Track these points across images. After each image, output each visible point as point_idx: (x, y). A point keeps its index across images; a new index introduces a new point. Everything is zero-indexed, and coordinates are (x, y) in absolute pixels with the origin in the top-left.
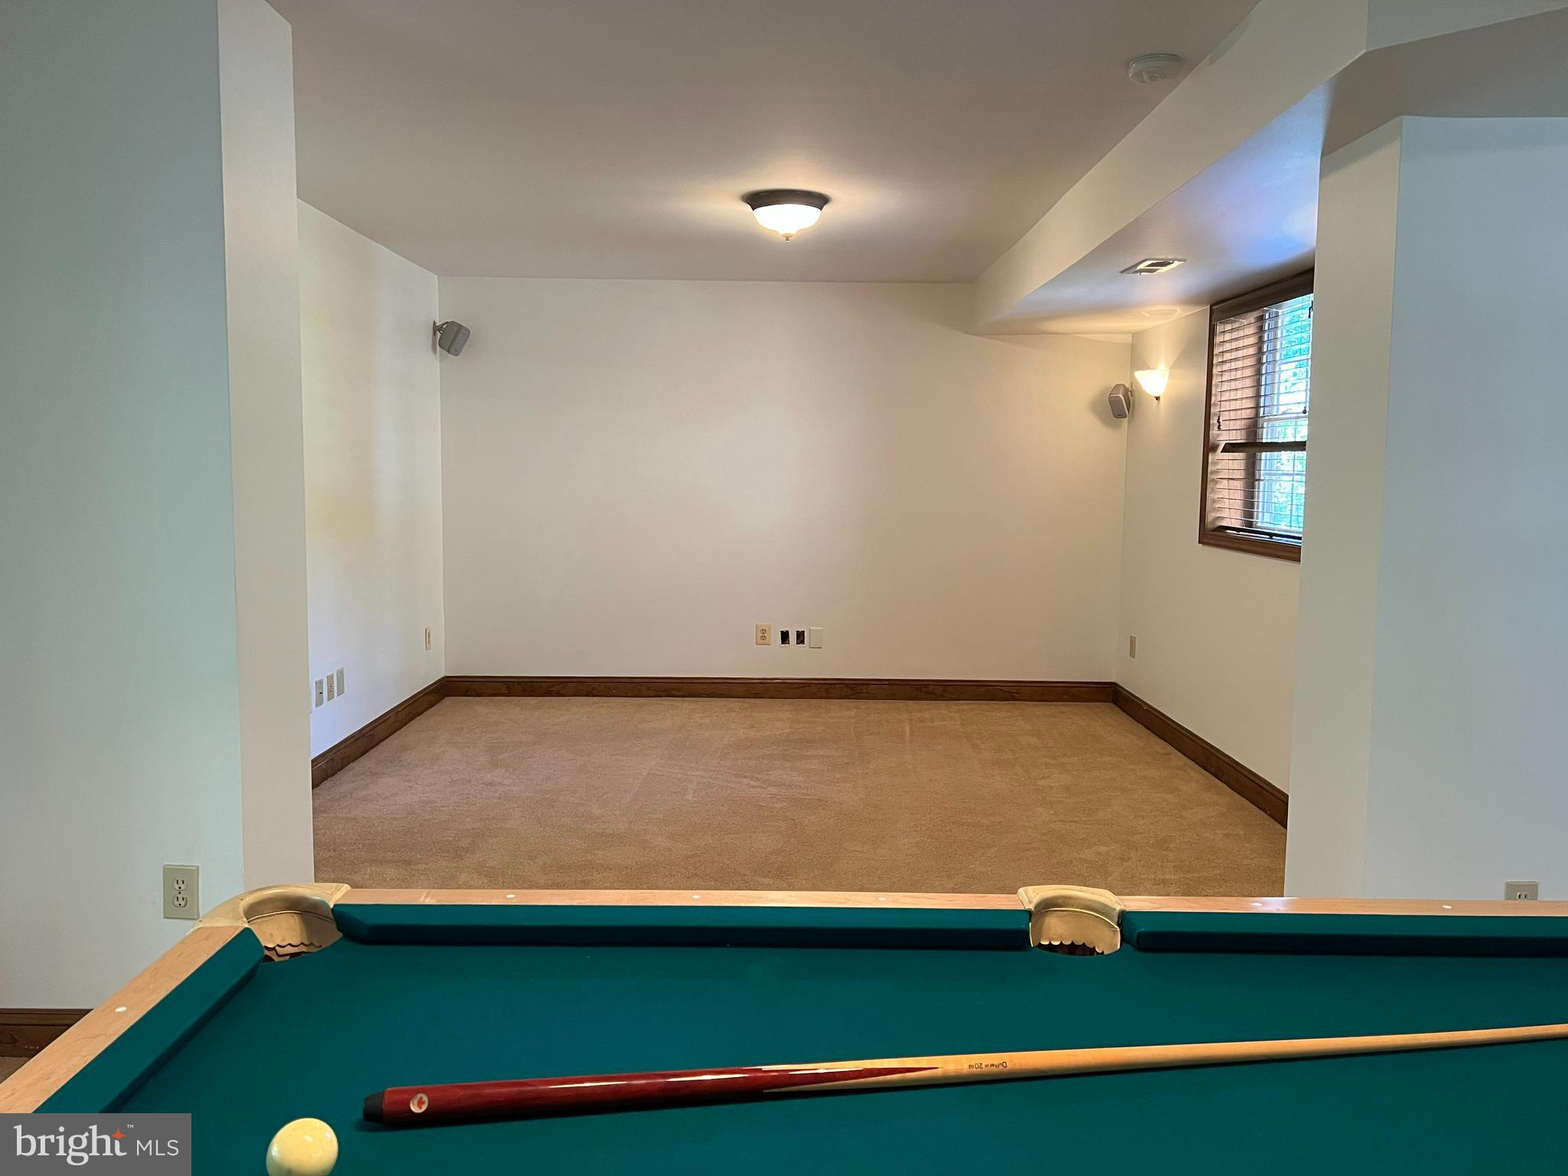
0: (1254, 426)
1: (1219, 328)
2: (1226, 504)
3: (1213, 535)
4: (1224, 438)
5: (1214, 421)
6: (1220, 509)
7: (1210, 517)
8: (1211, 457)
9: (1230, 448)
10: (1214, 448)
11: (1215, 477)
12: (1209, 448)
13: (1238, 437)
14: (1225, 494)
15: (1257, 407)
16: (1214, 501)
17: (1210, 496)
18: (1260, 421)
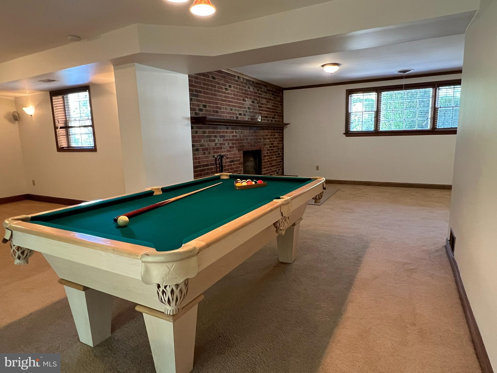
0: (66, 122)
1: (54, 98)
2: (63, 141)
3: (60, 149)
4: (59, 125)
5: (56, 121)
6: (61, 143)
7: (59, 145)
8: (57, 130)
9: (61, 128)
10: (57, 128)
11: (59, 135)
12: (56, 128)
13: (63, 125)
14: (62, 139)
15: (66, 118)
16: (60, 141)
17: (58, 140)
18: (68, 121)
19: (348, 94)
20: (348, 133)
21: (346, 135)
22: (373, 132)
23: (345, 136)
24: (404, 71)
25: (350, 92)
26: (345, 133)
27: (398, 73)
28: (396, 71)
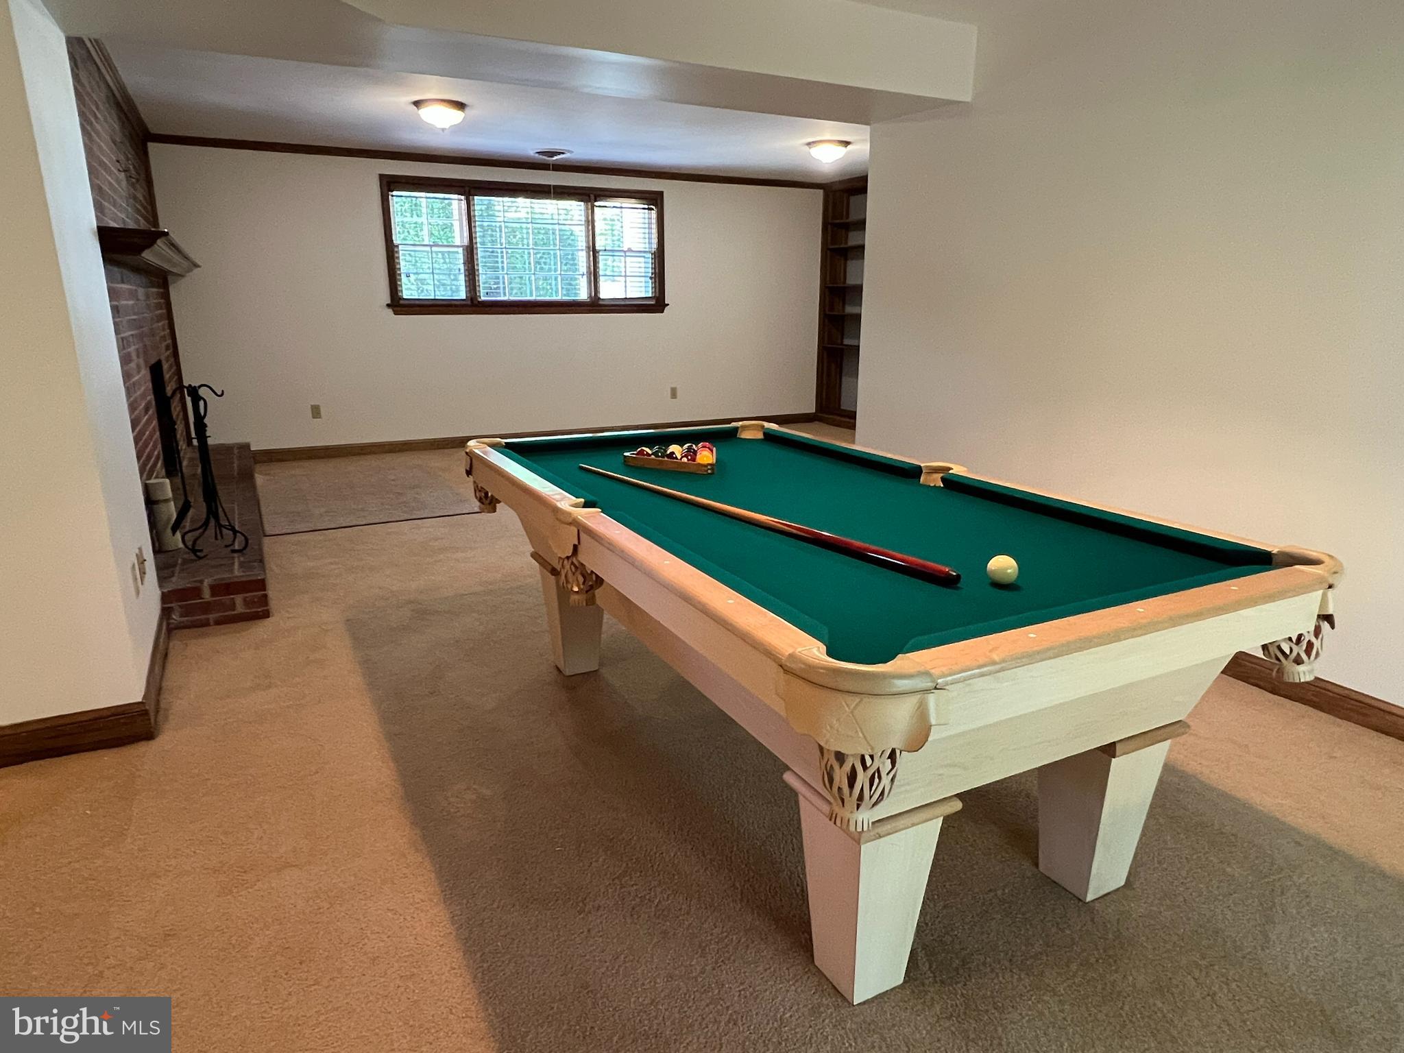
19: (385, 189)
20: (399, 305)
21: (393, 311)
22: (464, 303)
23: (390, 311)
24: (552, 154)
25: (390, 184)
26: (389, 302)
27: (537, 155)
28: (532, 150)
